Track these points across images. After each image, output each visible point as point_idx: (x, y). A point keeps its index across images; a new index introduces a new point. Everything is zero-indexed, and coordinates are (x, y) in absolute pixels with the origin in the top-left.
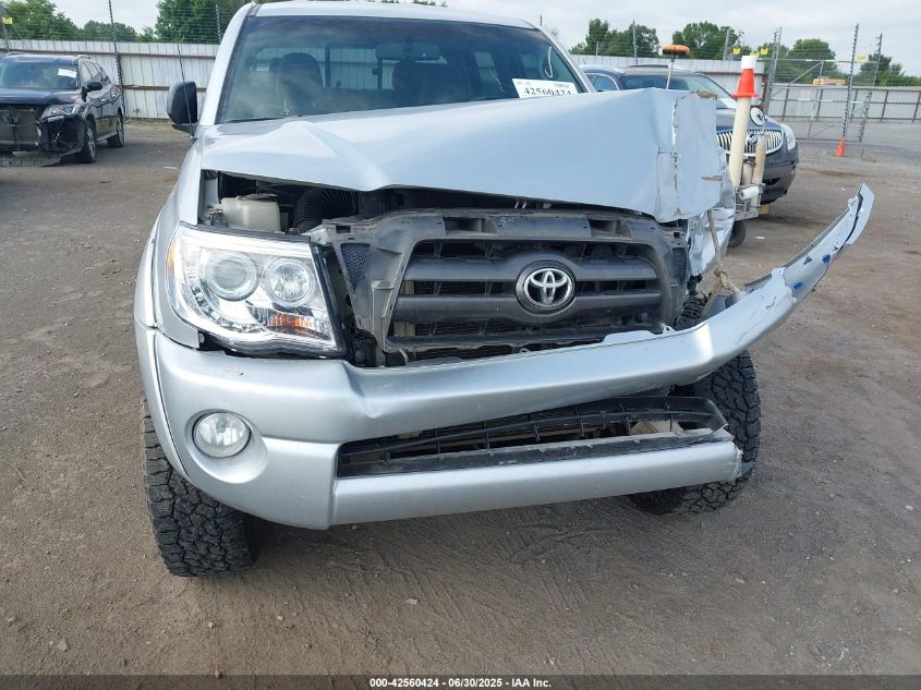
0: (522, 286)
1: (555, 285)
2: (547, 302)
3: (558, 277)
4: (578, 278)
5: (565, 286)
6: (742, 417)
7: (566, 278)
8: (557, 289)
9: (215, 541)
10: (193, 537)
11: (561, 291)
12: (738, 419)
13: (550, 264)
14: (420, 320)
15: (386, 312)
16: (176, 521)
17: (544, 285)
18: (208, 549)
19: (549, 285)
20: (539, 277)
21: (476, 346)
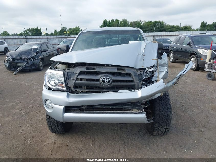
0: (101, 80)
1: (107, 80)
2: (106, 83)
3: (108, 79)
4: (113, 79)
5: (110, 80)
6: (166, 110)
7: (110, 79)
8: (108, 81)
9: (56, 125)
10: (53, 123)
11: (109, 81)
12: (165, 111)
13: (106, 76)
14: (80, 85)
15: (73, 84)
16: (50, 120)
17: (105, 80)
18: (55, 126)
19: (106, 80)
20: (104, 79)
21: (91, 91)
